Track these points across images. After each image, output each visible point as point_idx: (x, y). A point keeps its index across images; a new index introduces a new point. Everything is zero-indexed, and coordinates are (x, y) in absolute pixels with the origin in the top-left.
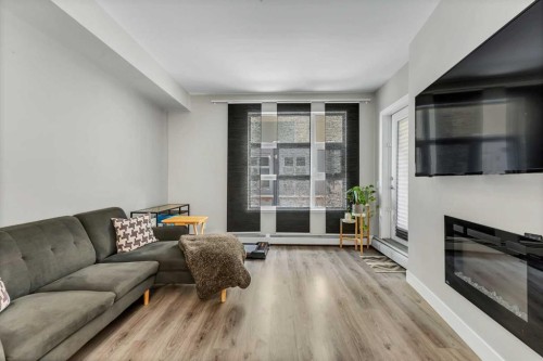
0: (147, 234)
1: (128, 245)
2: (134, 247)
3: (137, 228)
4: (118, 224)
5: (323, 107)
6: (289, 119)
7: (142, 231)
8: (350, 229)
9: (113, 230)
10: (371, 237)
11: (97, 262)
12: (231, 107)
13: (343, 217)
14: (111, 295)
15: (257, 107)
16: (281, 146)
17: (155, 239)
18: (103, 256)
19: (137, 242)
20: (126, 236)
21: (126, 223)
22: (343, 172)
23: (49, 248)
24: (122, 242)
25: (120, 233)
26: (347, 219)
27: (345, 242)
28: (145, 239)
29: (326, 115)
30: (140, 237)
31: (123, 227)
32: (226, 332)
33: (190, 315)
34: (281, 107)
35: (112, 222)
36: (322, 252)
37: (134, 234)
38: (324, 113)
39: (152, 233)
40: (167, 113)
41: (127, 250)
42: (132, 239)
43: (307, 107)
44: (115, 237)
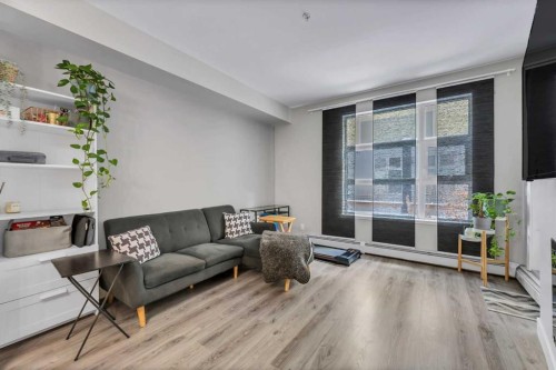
0: (245, 227)
1: (232, 233)
2: (235, 236)
3: (238, 222)
4: (226, 217)
5: (434, 93)
6: (387, 115)
7: (242, 224)
8: (472, 249)
9: (223, 221)
10: (513, 266)
11: (211, 242)
12: (326, 113)
13: (463, 234)
14: (203, 261)
15: (352, 109)
16: (377, 146)
17: (251, 232)
18: (215, 238)
19: (238, 232)
20: (230, 226)
21: (232, 217)
22: (467, 173)
23: (183, 228)
24: (228, 230)
25: (227, 224)
26: (469, 235)
27: (466, 266)
28: (243, 231)
29: (438, 102)
30: (240, 228)
31: (230, 220)
32: (274, 312)
33: (257, 293)
34: (378, 104)
35: (223, 216)
36: (427, 272)
37: (236, 226)
38: (435, 100)
39: (249, 226)
40: (274, 129)
41: (231, 236)
42: (234, 229)
43: (410, 98)
44: (224, 227)
